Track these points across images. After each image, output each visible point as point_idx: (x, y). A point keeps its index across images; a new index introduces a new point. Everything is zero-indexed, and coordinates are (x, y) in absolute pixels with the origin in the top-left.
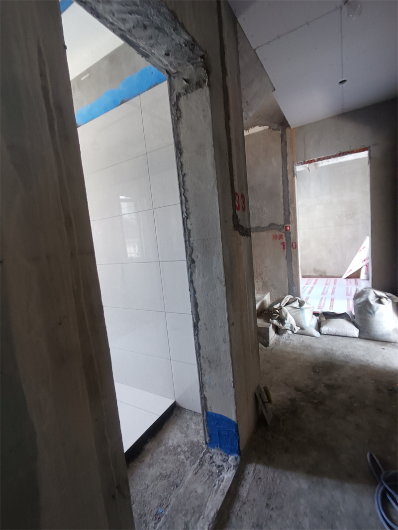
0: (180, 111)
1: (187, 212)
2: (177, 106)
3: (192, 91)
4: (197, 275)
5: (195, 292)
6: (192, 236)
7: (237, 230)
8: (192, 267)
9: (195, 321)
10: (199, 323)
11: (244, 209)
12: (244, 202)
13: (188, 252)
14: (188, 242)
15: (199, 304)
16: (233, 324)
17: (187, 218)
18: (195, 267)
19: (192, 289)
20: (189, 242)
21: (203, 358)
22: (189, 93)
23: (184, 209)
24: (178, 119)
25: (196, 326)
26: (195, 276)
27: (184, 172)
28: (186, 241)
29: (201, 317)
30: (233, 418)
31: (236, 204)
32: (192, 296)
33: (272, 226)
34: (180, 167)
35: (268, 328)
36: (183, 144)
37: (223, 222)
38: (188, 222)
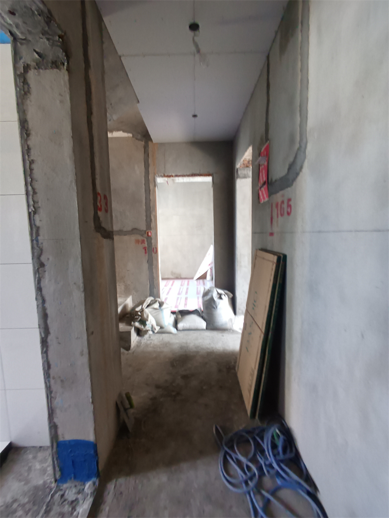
0: (29, 86)
1: (36, 206)
2: (25, 79)
3: (46, 69)
4: (47, 281)
5: (44, 301)
6: (41, 234)
7: (98, 232)
8: (40, 272)
9: (43, 336)
10: (49, 338)
11: (106, 211)
12: (106, 204)
13: (36, 254)
14: (35, 242)
15: (49, 315)
16: (92, 333)
17: (35, 213)
18: (45, 271)
19: (39, 298)
20: (37, 241)
21: (54, 378)
22: (42, 69)
23: (31, 203)
24: (25, 94)
25: (44, 342)
26: (45, 283)
27: (32, 158)
28: (32, 241)
29: (51, 331)
30: (91, 438)
31: (98, 204)
32: (40, 306)
33: (134, 231)
34: (26, 151)
35: (130, 332)
36: (31, 124)
37: (83, 221)
38: (37, 217)
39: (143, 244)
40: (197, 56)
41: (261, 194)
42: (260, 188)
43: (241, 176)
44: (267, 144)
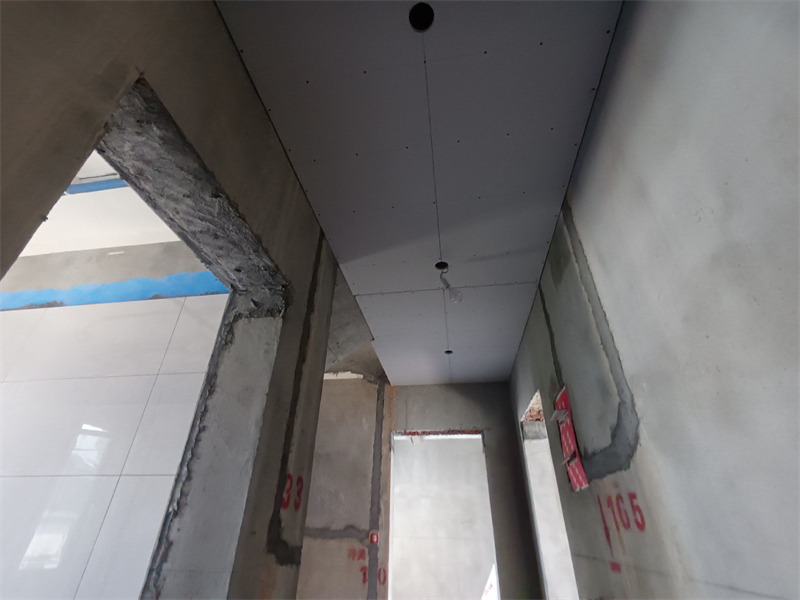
0: (233, 335)
1: (182, 501)
2: (232, 328)
3: (258, 317)
6: (169, 559)
7: (273, 552)
11: (297, 506)
12: (299, 494)
14: (154, 574)
17: (176, 514)
20: (159, 574)
22: (254, 318)
23: (178, 495)
24: (226, 344)
27: (205, 423)
28: (151, 571)
31: (285, 496)
33: (350, 530)
34: (202, 413)
36: (220, 379)
37: (248, 533)
38: (176, 523)
39: (362, 561)
40: (447, 291)
41: (571, 473)
42: (569, 462)
43: (530, 434)
44: (563, 390)
